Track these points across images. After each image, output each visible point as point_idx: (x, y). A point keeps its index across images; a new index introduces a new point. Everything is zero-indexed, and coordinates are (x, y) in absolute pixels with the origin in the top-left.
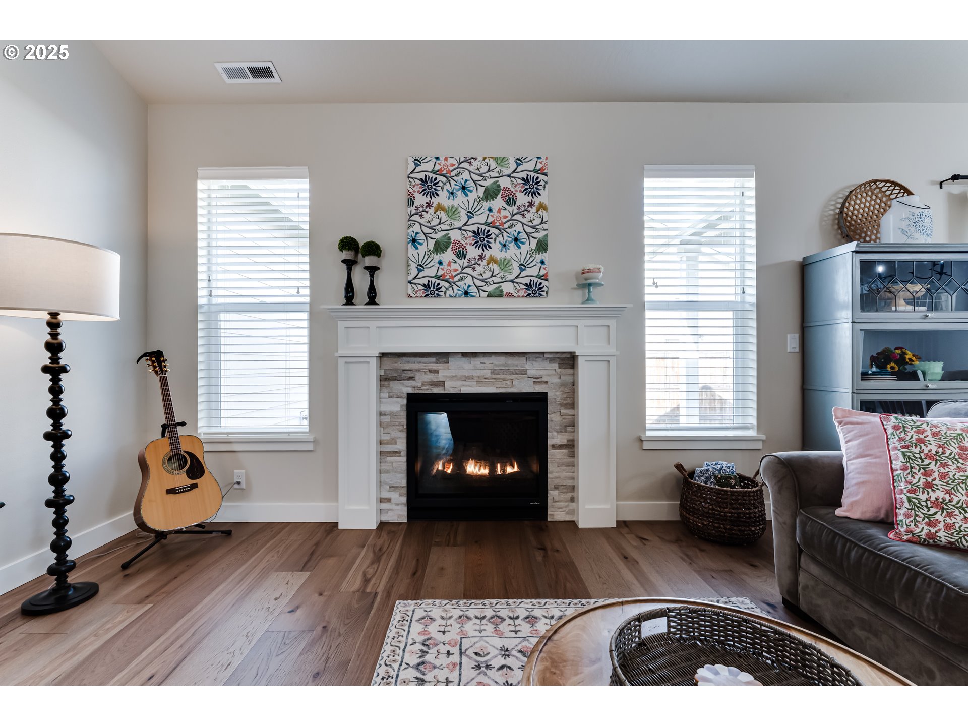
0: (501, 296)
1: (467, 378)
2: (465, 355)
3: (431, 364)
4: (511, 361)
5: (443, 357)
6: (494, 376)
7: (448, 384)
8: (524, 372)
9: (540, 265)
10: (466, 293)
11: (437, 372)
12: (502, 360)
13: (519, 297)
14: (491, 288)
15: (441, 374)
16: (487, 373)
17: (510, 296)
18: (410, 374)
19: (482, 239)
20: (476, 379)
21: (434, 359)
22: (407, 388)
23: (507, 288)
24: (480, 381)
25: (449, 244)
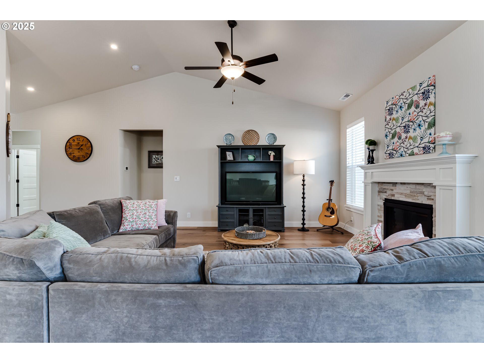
0: (413, 155)
1: (402, 194)
2: (401, 183)
3: (391, 187)
4: (418, 187)
5: (395, 184)
6: (412, 194)
7: (396, 196)
8: (422, 193)
9: (429, 136)
10: (401, 155)
11: (392, 190)
12: (414, 186)
13: (420, 154)
14: (409, 152)
15: (394, 191)
16: (408, 192)
17: (417, 154)
18: (385, 190)
19: (406, 129)
20: (404, 194)
21: (392, 185)
22: (384, 196)
23: (416, 150)
24: (406, 195)
25: (396, 134)
